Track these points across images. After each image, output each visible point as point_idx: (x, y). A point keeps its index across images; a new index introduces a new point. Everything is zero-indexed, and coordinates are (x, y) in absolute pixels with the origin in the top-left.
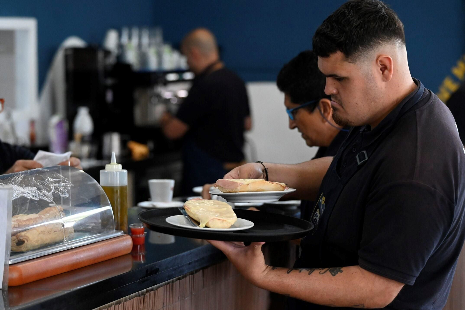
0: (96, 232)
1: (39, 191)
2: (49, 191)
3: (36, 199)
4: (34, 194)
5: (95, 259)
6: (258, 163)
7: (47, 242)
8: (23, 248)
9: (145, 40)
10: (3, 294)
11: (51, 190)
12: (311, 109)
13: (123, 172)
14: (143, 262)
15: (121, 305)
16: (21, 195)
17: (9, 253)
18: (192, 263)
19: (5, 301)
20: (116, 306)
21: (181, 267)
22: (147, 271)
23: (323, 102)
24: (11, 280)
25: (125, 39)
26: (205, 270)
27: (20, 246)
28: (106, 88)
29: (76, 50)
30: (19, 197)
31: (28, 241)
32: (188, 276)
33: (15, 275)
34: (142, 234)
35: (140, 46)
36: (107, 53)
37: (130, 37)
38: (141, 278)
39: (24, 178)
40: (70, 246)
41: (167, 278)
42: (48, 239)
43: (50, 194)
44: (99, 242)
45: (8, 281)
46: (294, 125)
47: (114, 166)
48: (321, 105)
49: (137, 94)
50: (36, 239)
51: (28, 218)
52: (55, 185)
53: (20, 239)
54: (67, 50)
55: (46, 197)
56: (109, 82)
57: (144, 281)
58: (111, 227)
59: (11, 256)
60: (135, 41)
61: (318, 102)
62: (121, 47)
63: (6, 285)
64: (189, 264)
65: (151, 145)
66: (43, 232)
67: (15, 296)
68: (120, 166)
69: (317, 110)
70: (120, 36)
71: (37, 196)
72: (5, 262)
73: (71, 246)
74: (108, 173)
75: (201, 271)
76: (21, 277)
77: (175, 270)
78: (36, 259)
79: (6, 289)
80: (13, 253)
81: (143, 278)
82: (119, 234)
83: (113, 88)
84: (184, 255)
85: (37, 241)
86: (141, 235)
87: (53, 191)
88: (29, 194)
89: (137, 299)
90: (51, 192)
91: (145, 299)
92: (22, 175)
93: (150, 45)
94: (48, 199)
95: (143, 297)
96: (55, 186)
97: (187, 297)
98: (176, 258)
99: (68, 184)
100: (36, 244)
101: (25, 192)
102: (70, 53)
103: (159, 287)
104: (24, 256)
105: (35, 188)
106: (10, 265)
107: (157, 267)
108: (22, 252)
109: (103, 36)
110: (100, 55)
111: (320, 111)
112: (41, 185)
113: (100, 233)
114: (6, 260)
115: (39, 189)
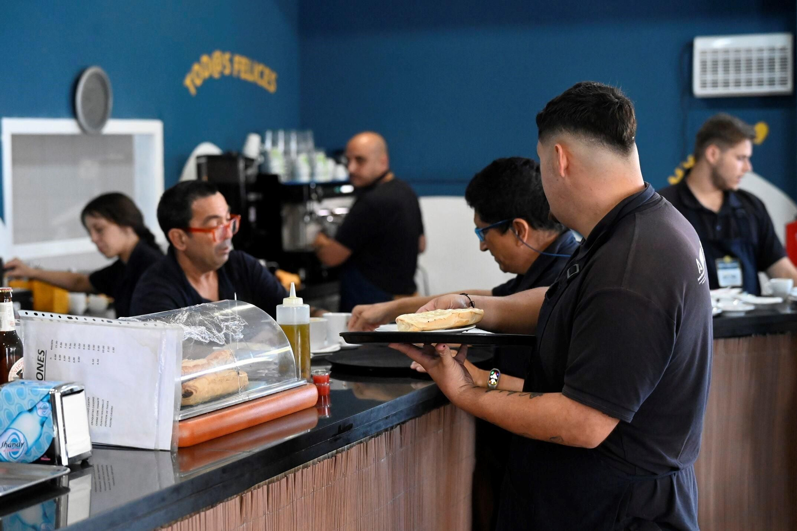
0: (275, 381)
1: (209, 331)
2: (219, 332)
3: (206, 341)
4: (203, 335)
5: (277, 413)
6: (463, 296)
7: (219, 393)
8: (191, 400)
9: (293, 146)
10: (171, 457)
11: (222, 330)
12: (503, 230)
13: (304, 307)
14: (328, 416)
15: (310, 469)
16: (188, 336)
17: (179, 407)
18: (389, 417)
19: (174, 465)
20: (304, 470)
21: (377, 422)
22: (340, 427)
23: (517, 223)
24: (181, 439)
25: (268, 145)
26: (404, 426)
27: (187, 398)
28: (249, 204)
29: (210, 158)
30: (186, 338)
31: (196, 391)
32: (384, 433)
33: (186, 434)
34: (328, 383)
35: (287, 153)
36: (249, 161)
37: (275, 143)
38: (333, 436)
39: (188, 317)
40: (247, 399)
41: (361, 436)
42: (219, 389)
43: (221, 335)
44: (279, 392)
45: (178, 441)
46: (485, 247)
47: (294, 300)
48: (515, 225)
49: (285, 212)
50: (206, 390)
51: (194, 364)
52: (226, 324)
53: (188, 390)
54: (198, 157)
55: (218, 339)
56: (252, 197)
57: (336, 440)
58: (292, 374)
59: (181, 410)
60: (281, 146)
61: (512, 221)
62: (264, 154)
63: (176, 446)
64: (387, 418)
65: (303, 274)
66: (214, 381)
67: (186, 459)
68: (301, 300)
69: (510, 230)
70: (263, 141)
71: (207, 337)
72: (174, 418)
73: (248, 397)
74: (287, 308)
75: (399, 426)
76: (192, 436)
77: (370, 425)
78: (209, 414)
79: (176, 450)
80: (183, 407)
81: (335, 435)
82: (302, 382)
83: (256, 204)
84: (381, 408)
85: (208, 392)
86: (326, 383)
87: (224, 331)
88: (198, 335)
89: (328, 461)
90: (223, 333)
91: (337, 461)
92: (186, 312)
93: (299, 152)
94: (220, 341)
95: (334, 458)
96: (226, 326)
97: (383, 459)
98: (371, 412)
99: (242, 323)
100: (207, 396)
101: (192, 333)
102: (203, 161)
103: (351, 447)
104: (192, 410)
105: (203, 328)
106: (180, 421)
107: (351, 422)
108: (191, 406)
109: (243, 141)
110: (241, 165)
111: (514, 232)
112: (210, 324)
113: (279, 381)
114: (175, 415)
115: (208, 329)
